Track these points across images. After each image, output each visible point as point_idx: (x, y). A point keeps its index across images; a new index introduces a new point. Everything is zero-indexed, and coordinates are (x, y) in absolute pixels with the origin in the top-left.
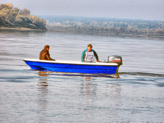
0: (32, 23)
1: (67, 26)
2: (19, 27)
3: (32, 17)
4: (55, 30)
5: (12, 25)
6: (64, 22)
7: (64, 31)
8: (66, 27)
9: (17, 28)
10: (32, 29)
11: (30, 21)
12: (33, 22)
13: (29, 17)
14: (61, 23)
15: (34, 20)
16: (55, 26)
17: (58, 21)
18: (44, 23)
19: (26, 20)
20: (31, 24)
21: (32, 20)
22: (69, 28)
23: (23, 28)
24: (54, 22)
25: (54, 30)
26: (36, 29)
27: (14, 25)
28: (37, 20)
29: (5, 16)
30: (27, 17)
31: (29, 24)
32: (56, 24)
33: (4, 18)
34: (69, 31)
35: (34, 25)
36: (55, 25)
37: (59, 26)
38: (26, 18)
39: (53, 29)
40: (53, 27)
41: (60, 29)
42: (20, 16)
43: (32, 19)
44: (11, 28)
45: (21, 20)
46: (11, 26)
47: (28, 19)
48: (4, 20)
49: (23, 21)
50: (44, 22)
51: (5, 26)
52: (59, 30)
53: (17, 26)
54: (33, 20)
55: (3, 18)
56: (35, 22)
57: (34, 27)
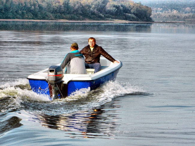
0: (131, 13)
1: (187, 15)
2: (111, 19)
3: (130, 4)
4: (170, 22)
5: (100, 16)
6: (183, 9)
7: (182, 22)
8: (185, 16)
9: (108, 20)
10: (131, 21)
11: (128, 10)
12: (132, 11)
13: (125, 4)
14: (179, 12)
15: (134, 8)
16: (170, 16)
17: (174, 9)
18: (148, 12)
19: (121, 8)
20: (130, 15)
21: (130, 9)
22: (189, 18)
23: (117, 20)
24: (169, 10)
25: (168, 21)
26: (137, 21)
27: (103, 16)
28: (137, 8)
29: (90, 4)
30: (123, 4)
31: (127, 14)
32: (172, 13)
33: (90, 7)
34: (190, 21)
35: (133, 15)
36: (170, 14)
37: (175, 16)
38: (122, 6)
39: (166, 20)
40: (166, 18)
41: (176, 19)
42: (112, 3)
43: (130, 7)
44: (99, 20)
45: (114, 8)
46: (101, 18)
47: (124, 7)
48: (88, 9)
49: (116, 9)
50: (148, 10)
51: (90, 18)
52: (174, 22)
53: (108, 17)
54: (132, 9)
55: (87, 7)
56: (134, 11)
57: (133, 18)
